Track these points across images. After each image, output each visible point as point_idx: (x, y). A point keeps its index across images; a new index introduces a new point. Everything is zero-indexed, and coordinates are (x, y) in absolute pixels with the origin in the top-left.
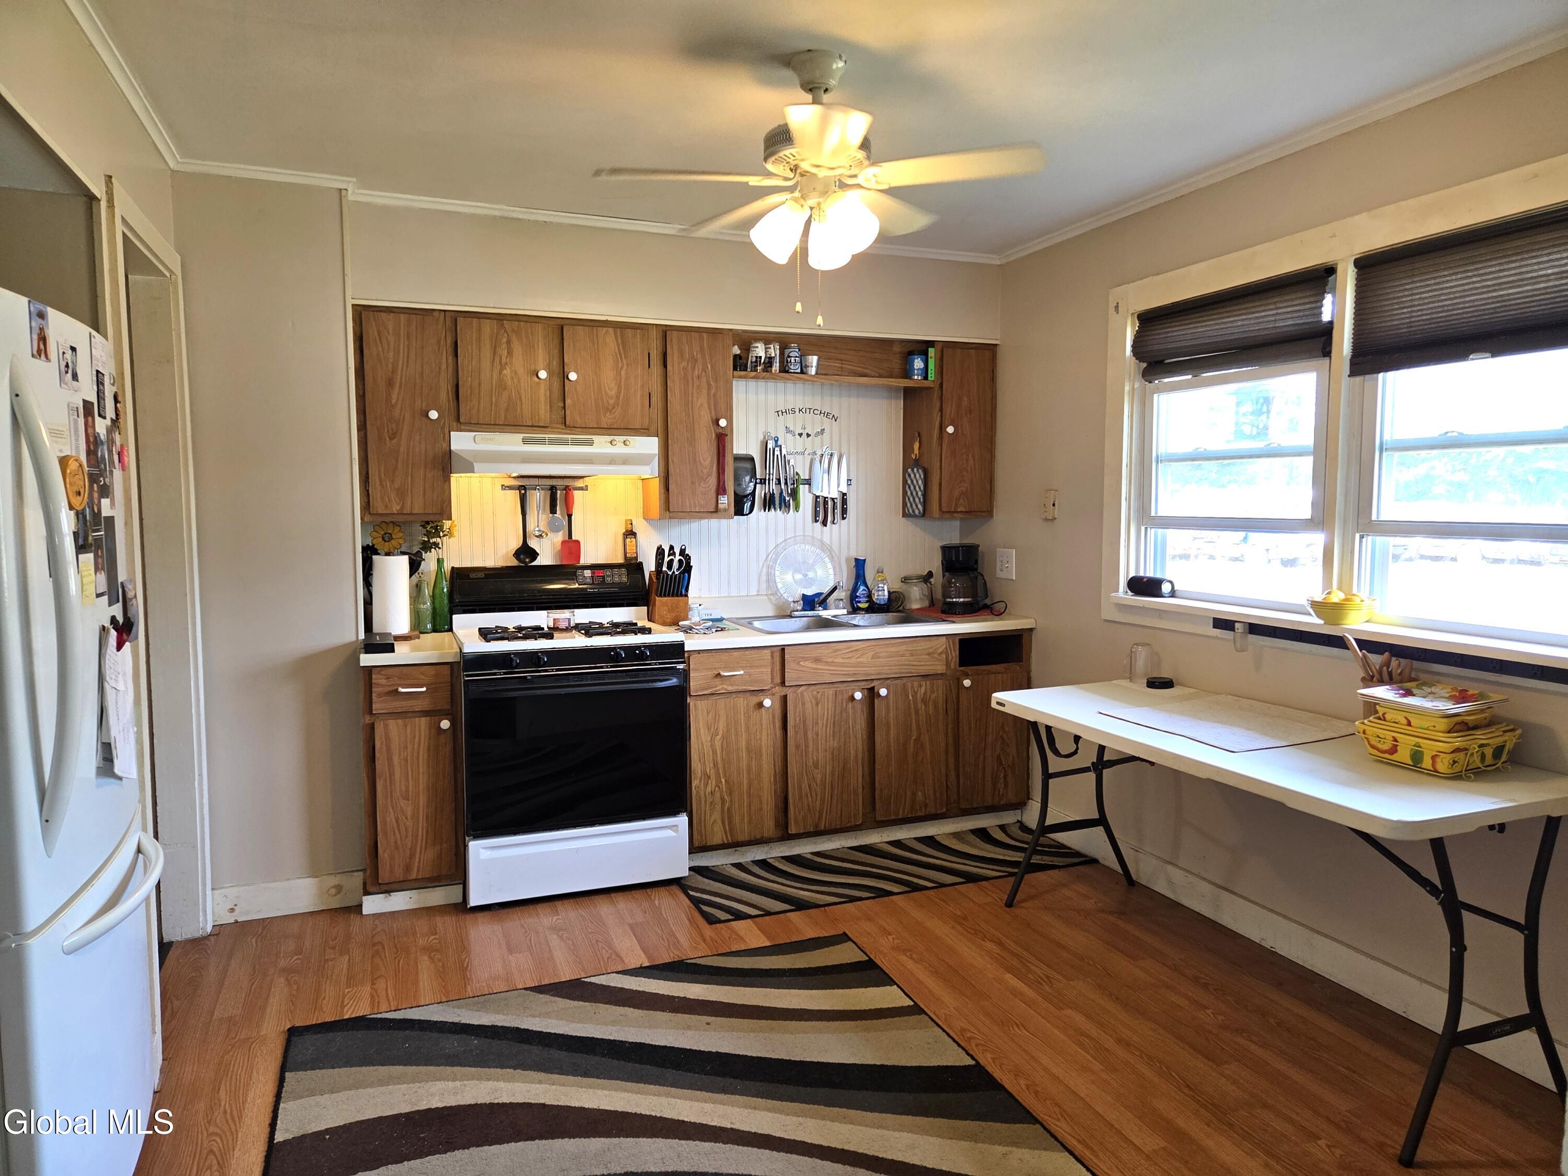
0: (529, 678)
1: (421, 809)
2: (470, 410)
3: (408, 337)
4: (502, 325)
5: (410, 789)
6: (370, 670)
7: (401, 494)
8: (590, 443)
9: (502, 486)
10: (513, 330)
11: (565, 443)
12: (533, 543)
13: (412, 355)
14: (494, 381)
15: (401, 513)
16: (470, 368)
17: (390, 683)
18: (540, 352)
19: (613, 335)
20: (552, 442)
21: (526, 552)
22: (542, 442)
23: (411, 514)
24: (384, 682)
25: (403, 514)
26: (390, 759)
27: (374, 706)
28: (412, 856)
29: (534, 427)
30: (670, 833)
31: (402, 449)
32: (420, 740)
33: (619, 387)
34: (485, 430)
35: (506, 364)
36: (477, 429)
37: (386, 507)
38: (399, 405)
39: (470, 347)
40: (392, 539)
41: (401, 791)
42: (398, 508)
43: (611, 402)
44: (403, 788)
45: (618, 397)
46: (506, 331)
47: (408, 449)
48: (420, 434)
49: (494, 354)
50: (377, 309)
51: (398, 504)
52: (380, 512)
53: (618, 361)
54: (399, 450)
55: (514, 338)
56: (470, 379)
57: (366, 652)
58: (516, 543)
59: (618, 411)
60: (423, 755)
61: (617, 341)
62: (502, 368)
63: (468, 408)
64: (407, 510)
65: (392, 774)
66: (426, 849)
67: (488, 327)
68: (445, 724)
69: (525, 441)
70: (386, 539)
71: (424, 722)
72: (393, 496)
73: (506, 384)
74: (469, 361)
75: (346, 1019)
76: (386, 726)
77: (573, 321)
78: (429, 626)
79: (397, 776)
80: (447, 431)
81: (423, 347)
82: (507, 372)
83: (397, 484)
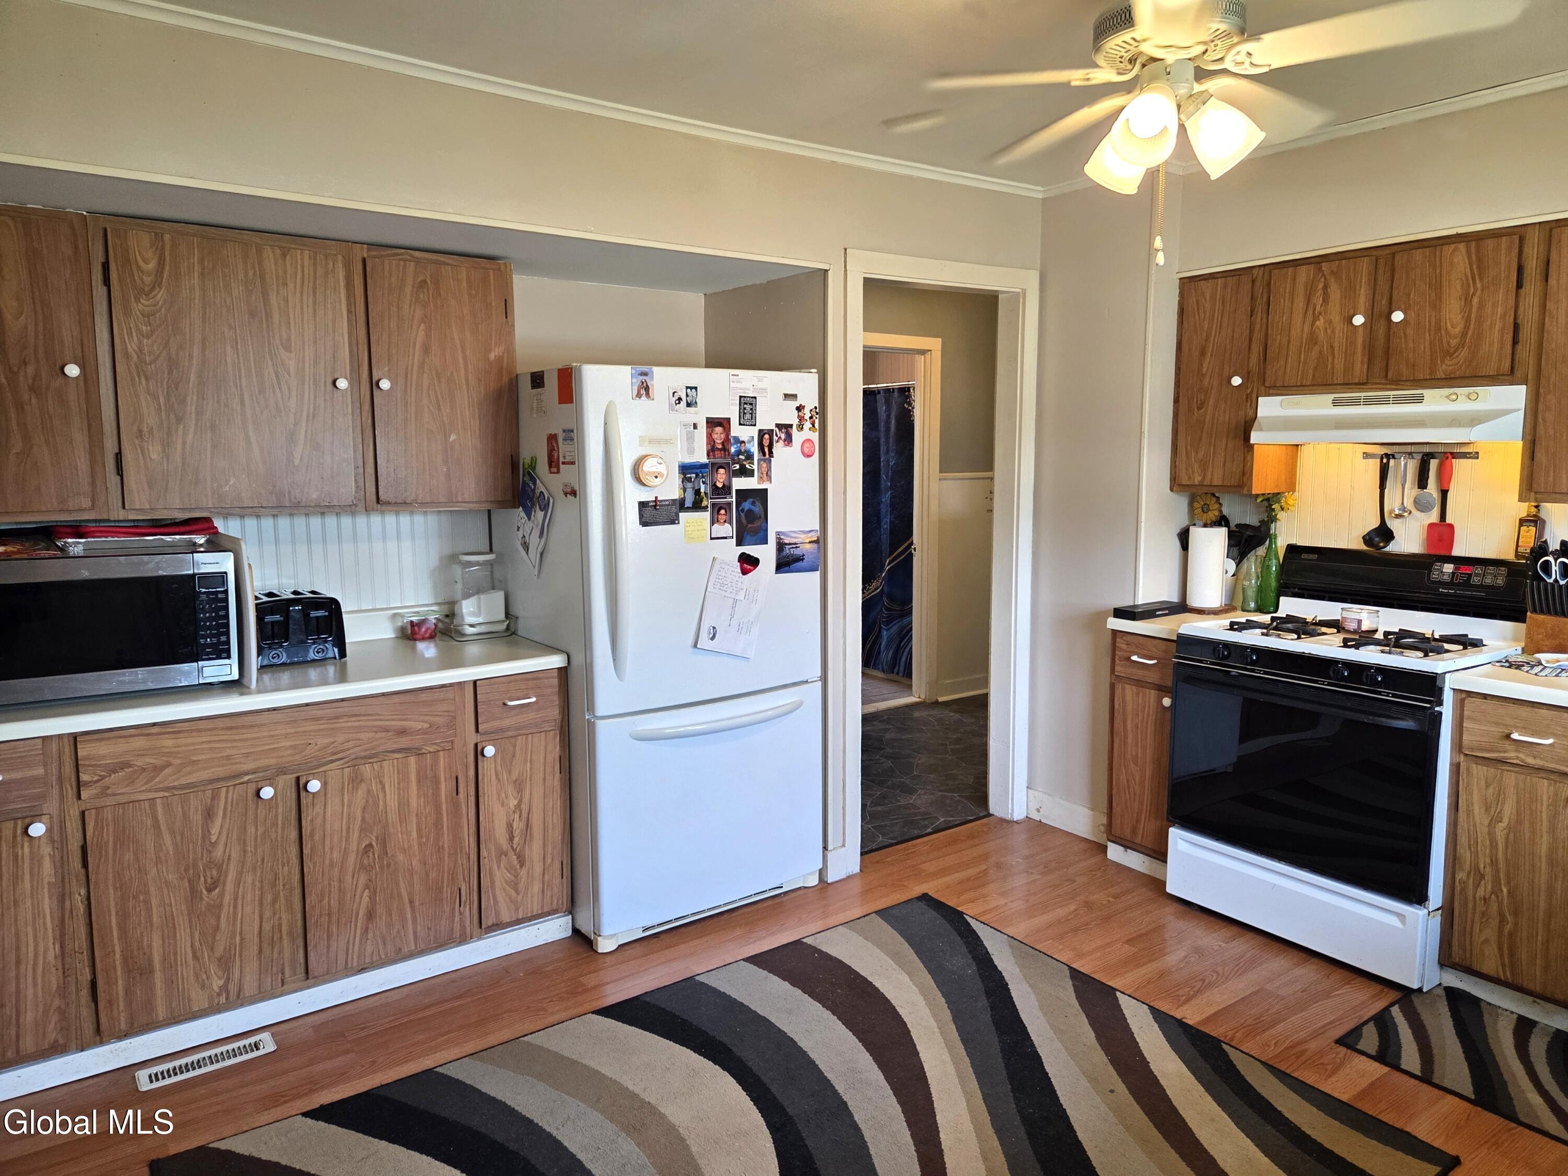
0: (1234, 673)
1: (1147, 781)
2: (1276, 371)
3: (1223, 303)
4: (1320, 269)
5: (1139, 755)
6: (1115, 633)
7: (1204, 466)
8: (1419, 399)
9: (1364, 453)
10: (1332, 271)
11: (1384, 401)
12: (1392, 524)
13: (1225, 320)
14: (1305, 336)
15: (1201, 485)
16: (1280, 323)
17: (1129, 649)
18: (1362, 291)
19: (1464, 254)
20: (1369, 402)
21: (1384, 533)
22: (1355, 402)
23: (1211, 486)
24: (1124, 647)
25: (1203, 485)
26: (1125, 721)
27: (1117, 668)
28: (1138, 821)
29: (1347, 385)
30: (1394, 921)
31: (1207, 420)
32: (1149, 712)
33: (1468, 321)
34: (1294, 392)
35: (1320, 313)
36: (1285, 392)
37: (1189, 478)
38: (1209, 375)
39: (1282, 301)
40: (1209, 510)
41: (1132, 755)
42: (1200, 479)
43: (1454, 342)
44: (1134, 753)
45: (1464, 334)
46: (1324, 275)
47: (1213, 418)
48: (1226, 403)
49: (1308, 304)
50: (1201, 278)
51: (1200, 475)
52: (1184, 483)
53: (1469, 286)
54: (1204, 420)
55: (1332, 280)
56: (1278, 337)
57: (1115, 616)
58: (1375, 523)
59: (1464, 353)
60: (1150, 727)
61: (1469, 257)
62: (1316, 318)
63: (1274, 370)
64: (1207, 482)
65: (1126, 737)
66: (1149, 820)
67: (1303, 274)
68: (1167, 702)
69: (1336, 403)
70: (1205, 509)
71: (1153, 693)
72: (1196, 467)
73: (1317, 337)
74: (1279, 317)
75: (958, 910)
76: (1123, 689)
77: (1415, 244)
78: (1252, 605)
79: (1130, 740)
80: (1254, 396)
81: (1235, 311)
82: (1320, 323)
83: (1201, 454)
